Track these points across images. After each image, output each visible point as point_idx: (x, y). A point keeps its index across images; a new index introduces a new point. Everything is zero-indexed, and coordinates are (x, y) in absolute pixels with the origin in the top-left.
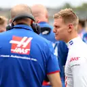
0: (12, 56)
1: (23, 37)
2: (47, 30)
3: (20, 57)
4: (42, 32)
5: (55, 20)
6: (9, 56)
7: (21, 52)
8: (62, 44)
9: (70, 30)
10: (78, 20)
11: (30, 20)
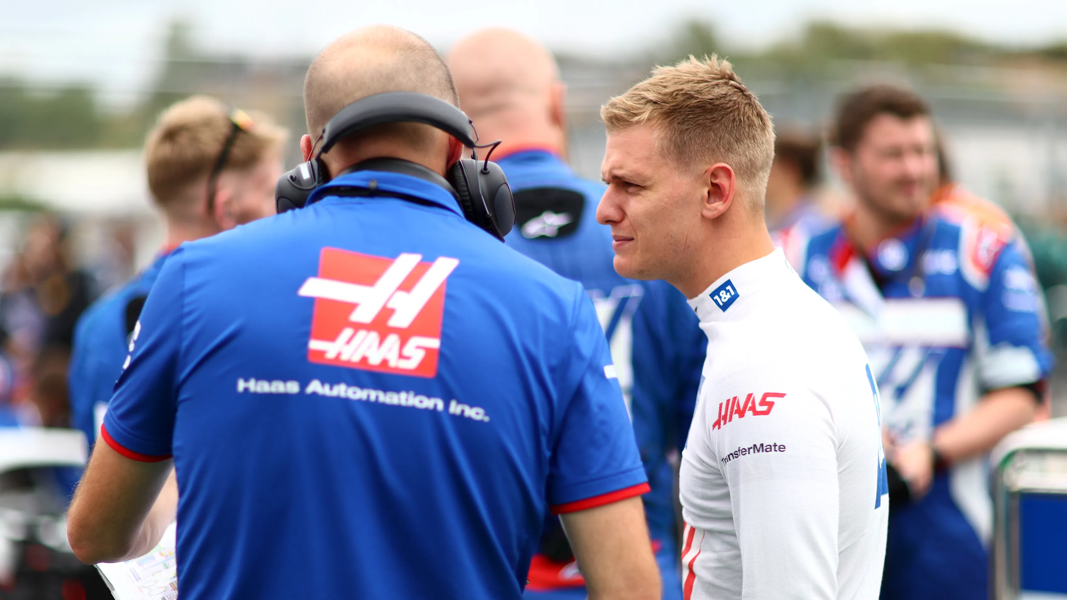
0: (315, 387)
1: (394, 256)
2: (557, 209)
3: (373, 395)
4: (521, 222)
5: (610, 138)
6: (293, 387)
7: (375, 360)
8: (661, 308)
9: (719, 206)
10: (771, 137)
11: (440, 136)
